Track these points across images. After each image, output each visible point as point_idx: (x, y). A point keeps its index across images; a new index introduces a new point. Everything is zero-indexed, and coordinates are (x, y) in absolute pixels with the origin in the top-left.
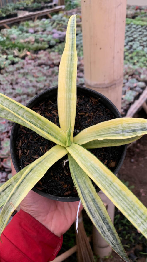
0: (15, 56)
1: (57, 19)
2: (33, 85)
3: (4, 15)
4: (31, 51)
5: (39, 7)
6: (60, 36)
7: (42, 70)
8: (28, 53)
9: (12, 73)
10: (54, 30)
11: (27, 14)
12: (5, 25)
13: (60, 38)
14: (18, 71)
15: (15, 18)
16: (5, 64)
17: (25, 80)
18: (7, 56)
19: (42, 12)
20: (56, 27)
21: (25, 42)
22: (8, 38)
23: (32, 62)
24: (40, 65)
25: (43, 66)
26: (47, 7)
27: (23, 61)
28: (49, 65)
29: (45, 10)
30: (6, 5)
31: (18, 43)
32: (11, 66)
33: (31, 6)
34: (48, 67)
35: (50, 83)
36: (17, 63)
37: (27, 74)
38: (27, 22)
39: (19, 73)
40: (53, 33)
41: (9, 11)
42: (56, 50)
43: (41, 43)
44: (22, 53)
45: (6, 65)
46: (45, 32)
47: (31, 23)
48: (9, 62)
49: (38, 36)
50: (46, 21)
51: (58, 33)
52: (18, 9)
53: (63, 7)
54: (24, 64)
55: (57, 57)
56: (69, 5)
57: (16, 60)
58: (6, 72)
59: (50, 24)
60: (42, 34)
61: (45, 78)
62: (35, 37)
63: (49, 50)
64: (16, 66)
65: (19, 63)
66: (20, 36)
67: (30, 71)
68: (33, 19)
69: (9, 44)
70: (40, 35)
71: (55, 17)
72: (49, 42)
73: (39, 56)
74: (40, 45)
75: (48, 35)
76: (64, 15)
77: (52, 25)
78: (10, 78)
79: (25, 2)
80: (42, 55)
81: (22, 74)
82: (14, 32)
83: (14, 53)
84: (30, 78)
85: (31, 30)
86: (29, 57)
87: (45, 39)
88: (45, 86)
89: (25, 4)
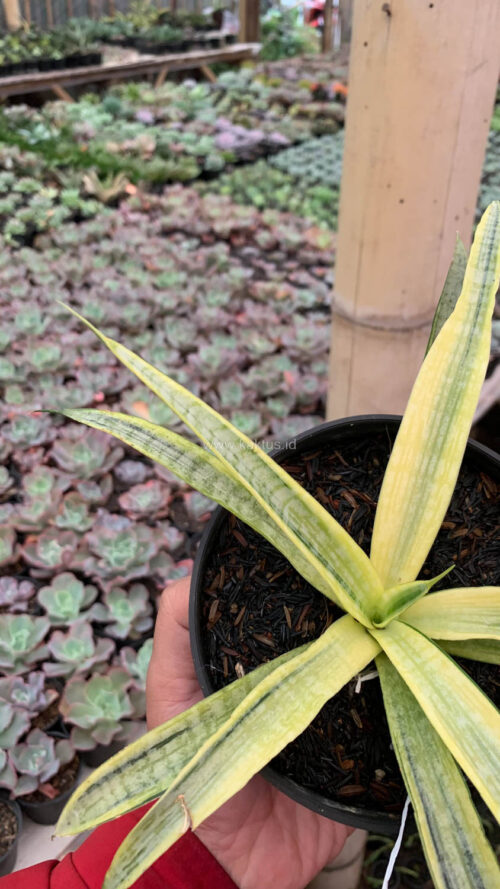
0: (86, 192)
1: (233, 86)
2: (142, 295)
3: (57, 55)
4: (141, 183)
5: (175, 39)
6: (238, 144)
7: (174, 248)
8: (131, 189)
9: (74, 251)
10: (223, 123)
11: (134, 58)
12: (58, 88)
13: (238, 150)
14: (94, 246)
15: (93, 69)
16: (50, 218)
17: (116, 279)
18: (59, 193)
19: (183, 56)
20: (228, 110)
21: (122, 153)
22: (65, 132)
23: (145, 218)
24: (168, 232)
25: (179, 236)
26: (202, 44)
27: (112, 213)
28: (199, 236)
29: (195, 54)
30: (65, 22)
31: (99, 151)
32: (72, 226)
33: (149, 36)
34: (195, 242)
35: (200, 296)
36: (91, 217)
37: (124, 258)
38: (132, 86)
39: (97, 253)
40: (217, 131)
41: (76, 42)
42: (226, 189)
43: (176, 160)
44: (112, 186)
45: (52, 223)
46: (192, 126)
47: (146, 92)
48: (62, 211)
49: (168, 134)
50: (198, 89)
51: (234, 133)
52: (105, 39)
53: (256, 47)
54: (113, 225)
55: (228, 211)
56: (276, 43)
57: (89, 207)
58: (54, 244)
59: (210, 100)
60: (181, 130)
61: (182, 277)
62: (158, 137)
63: (202, 185)
64: (89, 228)
65: (99, 218)
66: (107, 129)
67: (132, 249)
68: (150, 77)
69: (67, 153)
70: (175, 134)
71: (226, 77)
72: (201, 159)
73: (164, 201)
74: (170, 166)
75: (200, 134)
76: (257, 75)
77: (215, 104)
78: (67, 264)
79: (131, 20)
80: (176, 198)
81: (106, 255)
82: (88, 115)
83: (83, 184)
84: (133, 273)
85: (146, 115)
86: (133, 201)
87: (191, 149)
88: (180, 305)
89: (130, 26)
